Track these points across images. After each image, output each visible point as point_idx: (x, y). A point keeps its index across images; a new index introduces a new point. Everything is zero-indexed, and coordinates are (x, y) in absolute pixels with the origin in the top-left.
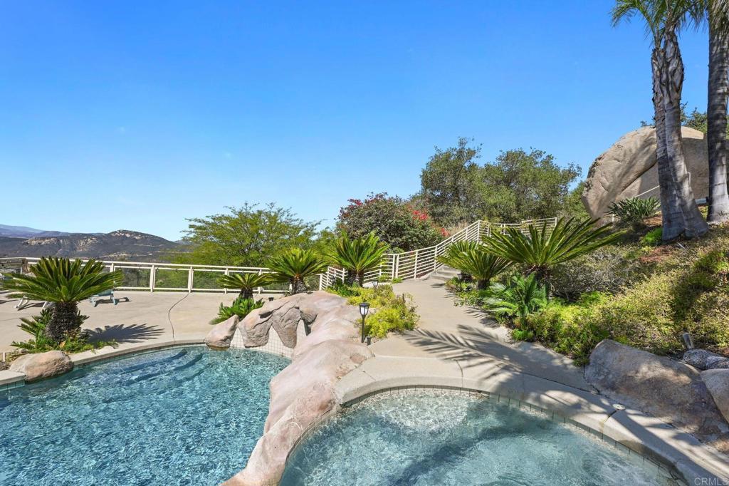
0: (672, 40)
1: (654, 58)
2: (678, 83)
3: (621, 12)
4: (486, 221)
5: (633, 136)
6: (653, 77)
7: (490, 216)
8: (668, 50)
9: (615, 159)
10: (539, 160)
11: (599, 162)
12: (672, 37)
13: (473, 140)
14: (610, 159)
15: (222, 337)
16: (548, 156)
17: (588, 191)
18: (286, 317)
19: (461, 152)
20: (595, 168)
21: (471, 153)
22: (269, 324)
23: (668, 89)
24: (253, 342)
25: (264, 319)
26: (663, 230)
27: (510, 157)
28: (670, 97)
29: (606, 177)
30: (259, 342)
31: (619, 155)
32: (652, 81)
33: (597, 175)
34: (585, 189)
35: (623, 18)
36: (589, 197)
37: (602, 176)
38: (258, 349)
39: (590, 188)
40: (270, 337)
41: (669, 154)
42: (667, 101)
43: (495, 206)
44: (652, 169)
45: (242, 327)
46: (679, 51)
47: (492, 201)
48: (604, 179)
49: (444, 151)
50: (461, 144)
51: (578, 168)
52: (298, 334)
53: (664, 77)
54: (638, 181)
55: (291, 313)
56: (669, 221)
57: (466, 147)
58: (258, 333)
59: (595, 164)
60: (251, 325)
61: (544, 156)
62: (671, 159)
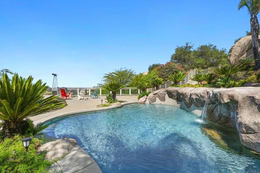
0: (256, 18)
1: (251, 21)
2: (258, 29)
3: (240, 7)
4: (197, 69)
5: (244, 39)
6: (251, 26)
7: (198, 67)
8: (255, 21)
9: (239, 47)
10: (211, 47)
11: (233, 47)
12: (256, 17)
13: (191, 43)
14: (237, 47)
15: (144, 101)
16: (215, 46)
17: (230, 57)
18: (162, 94)
19: (187, 47)
20: (232, 49)
21: (190, 47)
22: (156, 96)
23: (255, 31)
24: (152, 101)
25: (155, 95)
26: (255, 67)
27: (202, 47)
28: (256, 32)
29: (236, 52)
30: (153, 101)
31: (240, 45)
32: (250, 27)
33: (233, 52)
34: (229, 56)
35: (241, 8)
36: (230, 59)
37: (234, 52)
38: (153, 103)
39: (231, 56)
40: (157, 100)
41: (256, 47)
42: (255, 34)
43: (199, 64)
44: (251, 49)
45: (149, 98)
46: (258, 21)
47: (198, 62)
48: (235, 53)
49: (180, 46)
50: (187, 44)
51: (225, 49)
52: (166, 98)
53: (254, 27)
54: (246, 53)
55: (163, 92)
56: (257, 64)
57: (188, 45)
58: (153, 99)
59: (232, 48)
60: (152, 97)
61: (213, 46)
62: (256, 48)
